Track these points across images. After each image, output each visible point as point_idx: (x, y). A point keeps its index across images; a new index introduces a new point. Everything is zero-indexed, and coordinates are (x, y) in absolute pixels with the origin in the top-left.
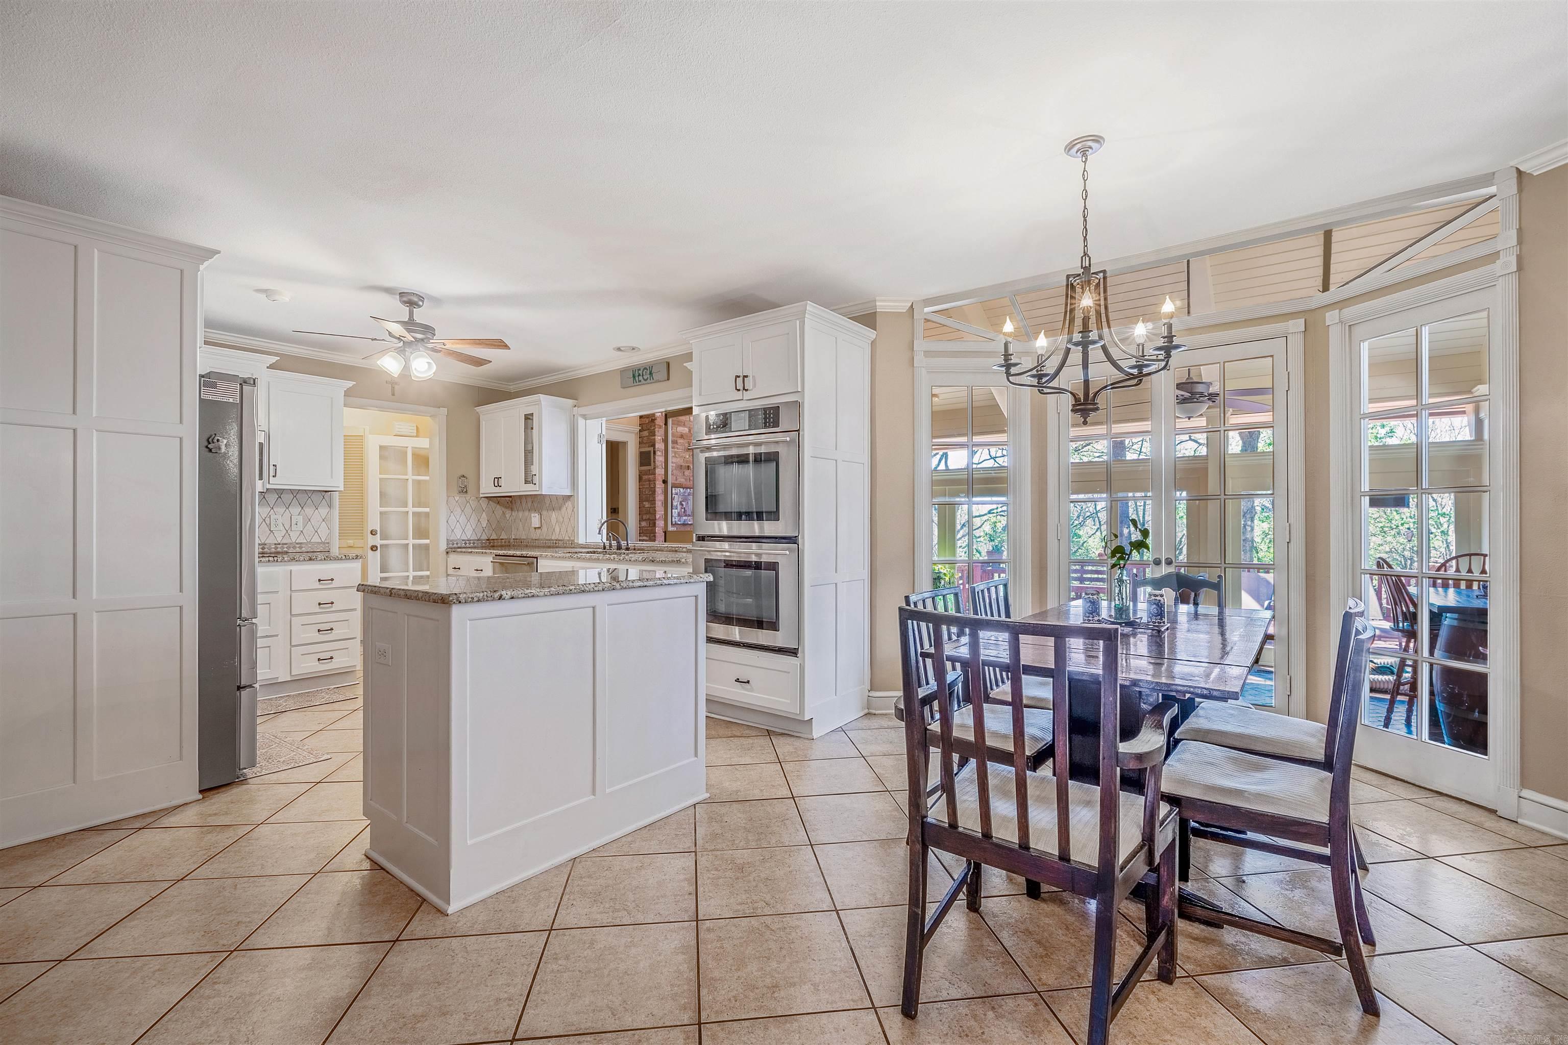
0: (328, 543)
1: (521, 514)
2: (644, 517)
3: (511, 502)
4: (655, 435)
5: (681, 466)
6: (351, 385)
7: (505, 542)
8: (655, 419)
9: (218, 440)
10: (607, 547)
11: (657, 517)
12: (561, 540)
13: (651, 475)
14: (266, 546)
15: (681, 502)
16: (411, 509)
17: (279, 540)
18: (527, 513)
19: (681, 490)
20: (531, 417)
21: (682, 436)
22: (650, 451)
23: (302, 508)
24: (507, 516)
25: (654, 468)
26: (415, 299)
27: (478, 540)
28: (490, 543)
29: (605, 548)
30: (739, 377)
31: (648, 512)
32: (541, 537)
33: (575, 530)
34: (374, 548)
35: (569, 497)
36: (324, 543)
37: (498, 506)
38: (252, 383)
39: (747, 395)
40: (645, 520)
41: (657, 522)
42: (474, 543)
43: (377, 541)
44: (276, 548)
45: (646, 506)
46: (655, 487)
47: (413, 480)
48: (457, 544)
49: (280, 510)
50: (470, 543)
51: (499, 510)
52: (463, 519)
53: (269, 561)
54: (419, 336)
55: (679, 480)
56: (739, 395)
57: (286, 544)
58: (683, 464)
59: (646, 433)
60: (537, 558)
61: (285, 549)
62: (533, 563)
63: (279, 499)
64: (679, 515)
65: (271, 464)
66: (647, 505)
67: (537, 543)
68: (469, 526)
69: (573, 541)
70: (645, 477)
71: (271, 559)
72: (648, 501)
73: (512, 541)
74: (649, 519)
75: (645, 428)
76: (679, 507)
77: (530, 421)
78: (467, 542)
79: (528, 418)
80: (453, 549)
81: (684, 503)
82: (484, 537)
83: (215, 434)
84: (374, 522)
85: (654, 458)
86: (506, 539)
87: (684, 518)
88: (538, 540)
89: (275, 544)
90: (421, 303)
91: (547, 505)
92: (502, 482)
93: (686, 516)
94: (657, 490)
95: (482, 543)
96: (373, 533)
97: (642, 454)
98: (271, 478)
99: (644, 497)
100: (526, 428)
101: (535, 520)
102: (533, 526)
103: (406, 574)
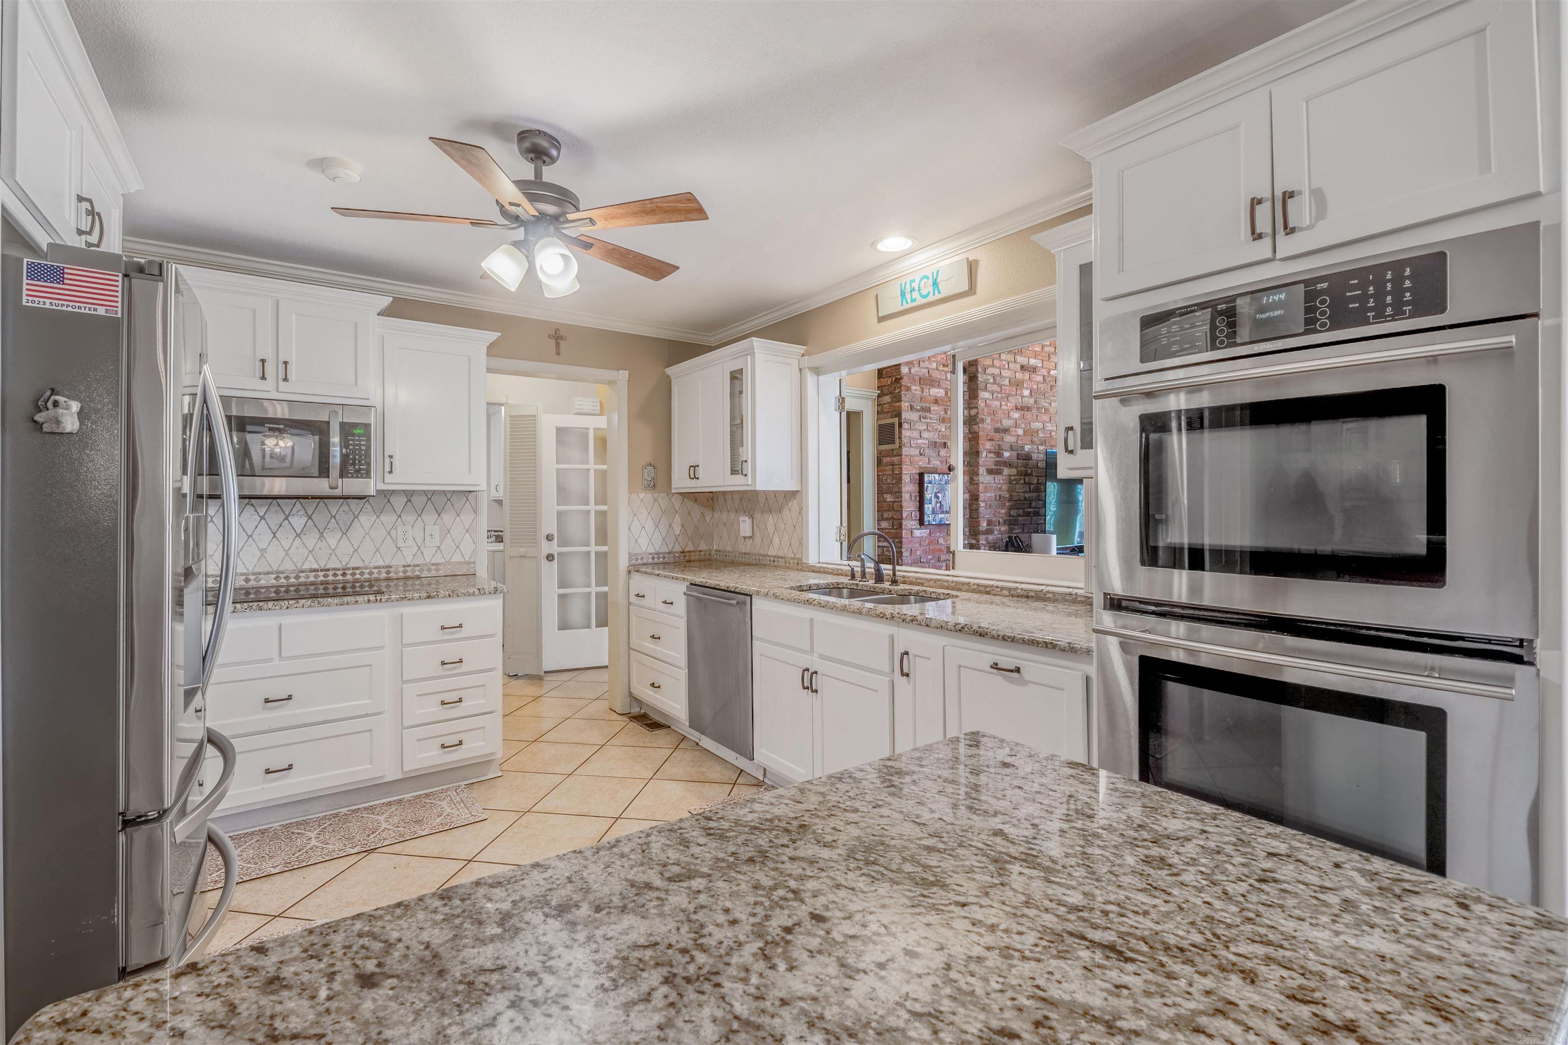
0: (474, 563)
1: (725, 516)
2: (885, 515)
3: (712, 499)
4: (900, 401)
5: (936, 443)
6: (495, 338)
7: (705, 555)
8: (901, 378)
9: (56, 404)
10: (858, 575)
11: (904, 515)
12: (782, 558)
13: (895, 456)
14: (391, 570)
15: (936, 493)
16: (593, 507)
17: (409, 560)
18: (733, 516)
19: (937, 476)
20: (739, 376)
21: (936, 401)
22: (893, 424)
23: (439, 516)
24: (708, 518)
25: (900, 447)
26: (544, 143)
27: (670, 553)
28: (685, 557)
29: (853, 577)
30: (1260, 202)
31: (891, 508)
32: (753, 551)
33: (802, 542)
34: (550, 557)
35: (794, 494)
36: (468, 563)
37: (696, 505)
38: (156, 272)
39: (1287, 246)
40: (887, 519)
41: (904, 523)
42: (664, 557)
43: (554, 548)
44: (405, 572)
45: (889, 500)
46: (901, 473)
47: (596, 470)
48: (642, 559)
49: (410, 518)
50: (659, 558)
51: (697, 510)
52: (649, 526)
53: (369, 601)
54: (551, 209)
55: (933, 463)
56: (1263, 249)
57: (418, 566)
58: (937, 440)
59: (887, 399)
60: (751, 596)
61: (417, 573)
62: (744, 603)
63: (409, 504)
64: (933, 512)
65: (387, 454)
66: (889, 498)
67: (746, 559)
68: (657, 534)
69: (800, 559)
70: (886, 460)
71: (372, 597)
72: (890, 493)
73: (713, 553)
74: (892, 518)
75: (885, 390)
76: (934, 500)
77: (737, 382)
78: (656, 556)
79: (736, 377)
80: (635, 568)
81: (939, 495)
82: (678, 549)
83: (53, 390)
84: (549, 525)
85: (900, 433)
86: (705, 551)
87: (940, 516)
88: (748, 554)
89: (404, 566)
90: (554, 153)
91: (762, 505)
92: (700, 472)
93: (942, 512)
94: (904, 477)
95: (674, 557)
96: (549, 538)
97: (881, 427)
98: (387, 475)
99: (884, 487)
100: (732, 395)
101: (745, 526)
102: (742, 534)
103: (587, 590)
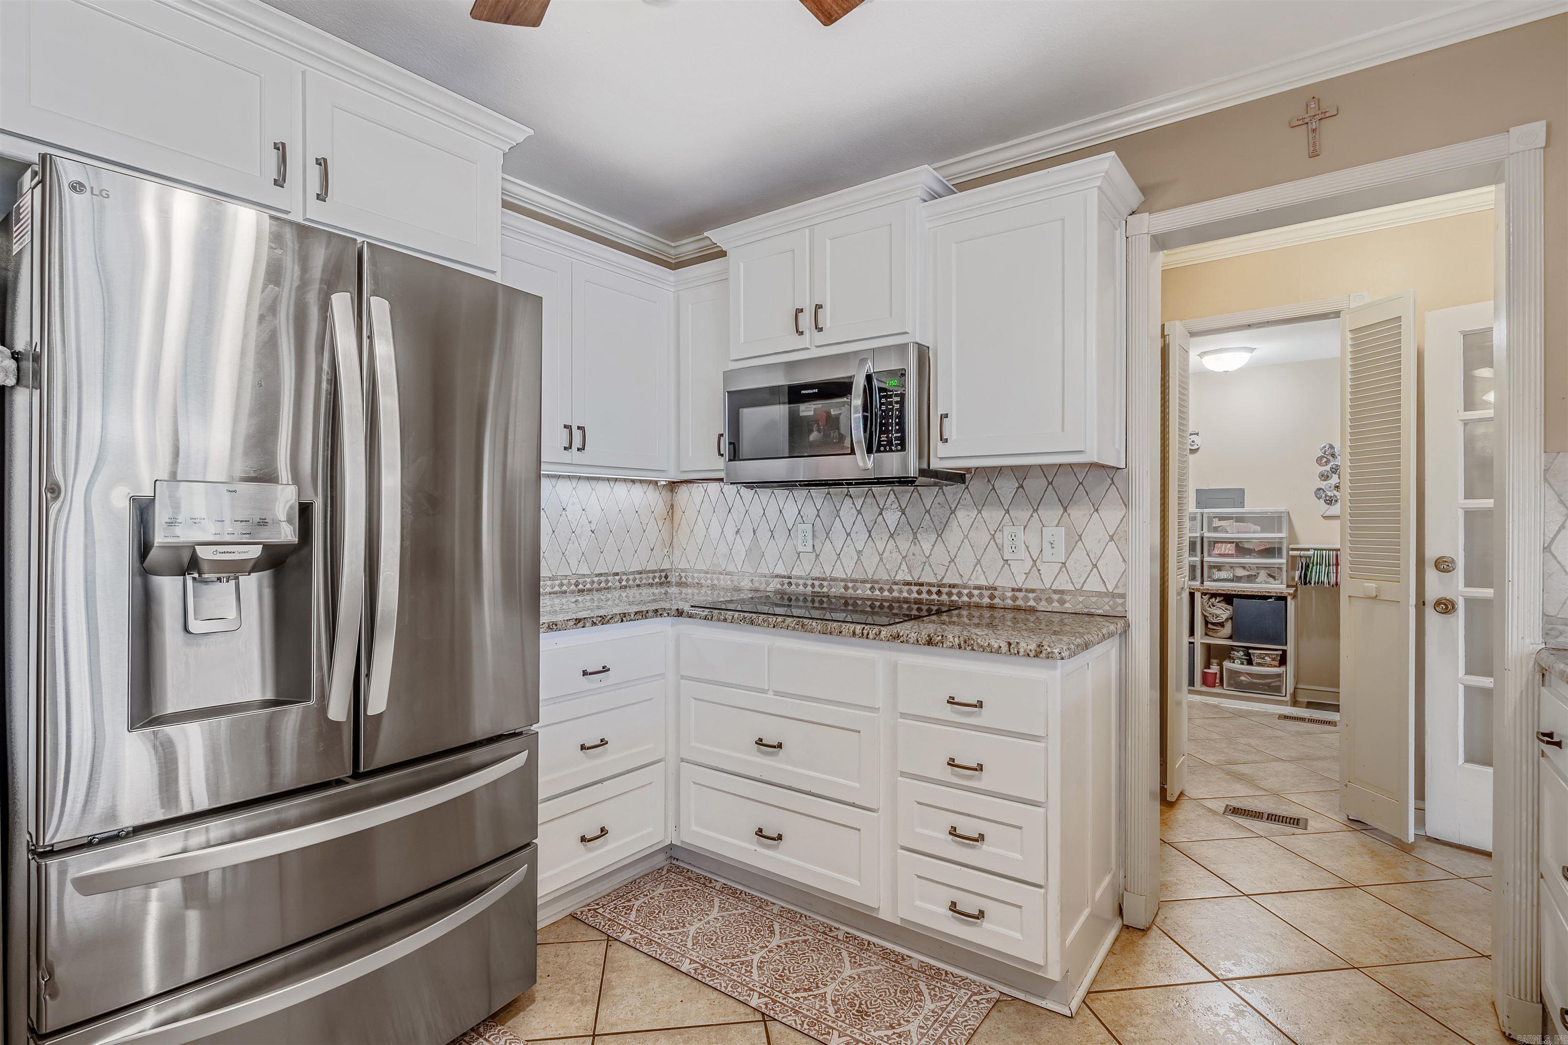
0: (1123, 596)
14: (996, 593)
17: (1020, 581)
23: (1065, 509)
34: (1444, 607)
43: (1455, 586)
44: (1014, 599)
49: (1021, 513)
57: (1033, 591)
61: (1032, 603)
63: (1020, 489)
65: (940, 413)
89: (1013, 590)
96: (1442, 565)
98: (940, 444)
